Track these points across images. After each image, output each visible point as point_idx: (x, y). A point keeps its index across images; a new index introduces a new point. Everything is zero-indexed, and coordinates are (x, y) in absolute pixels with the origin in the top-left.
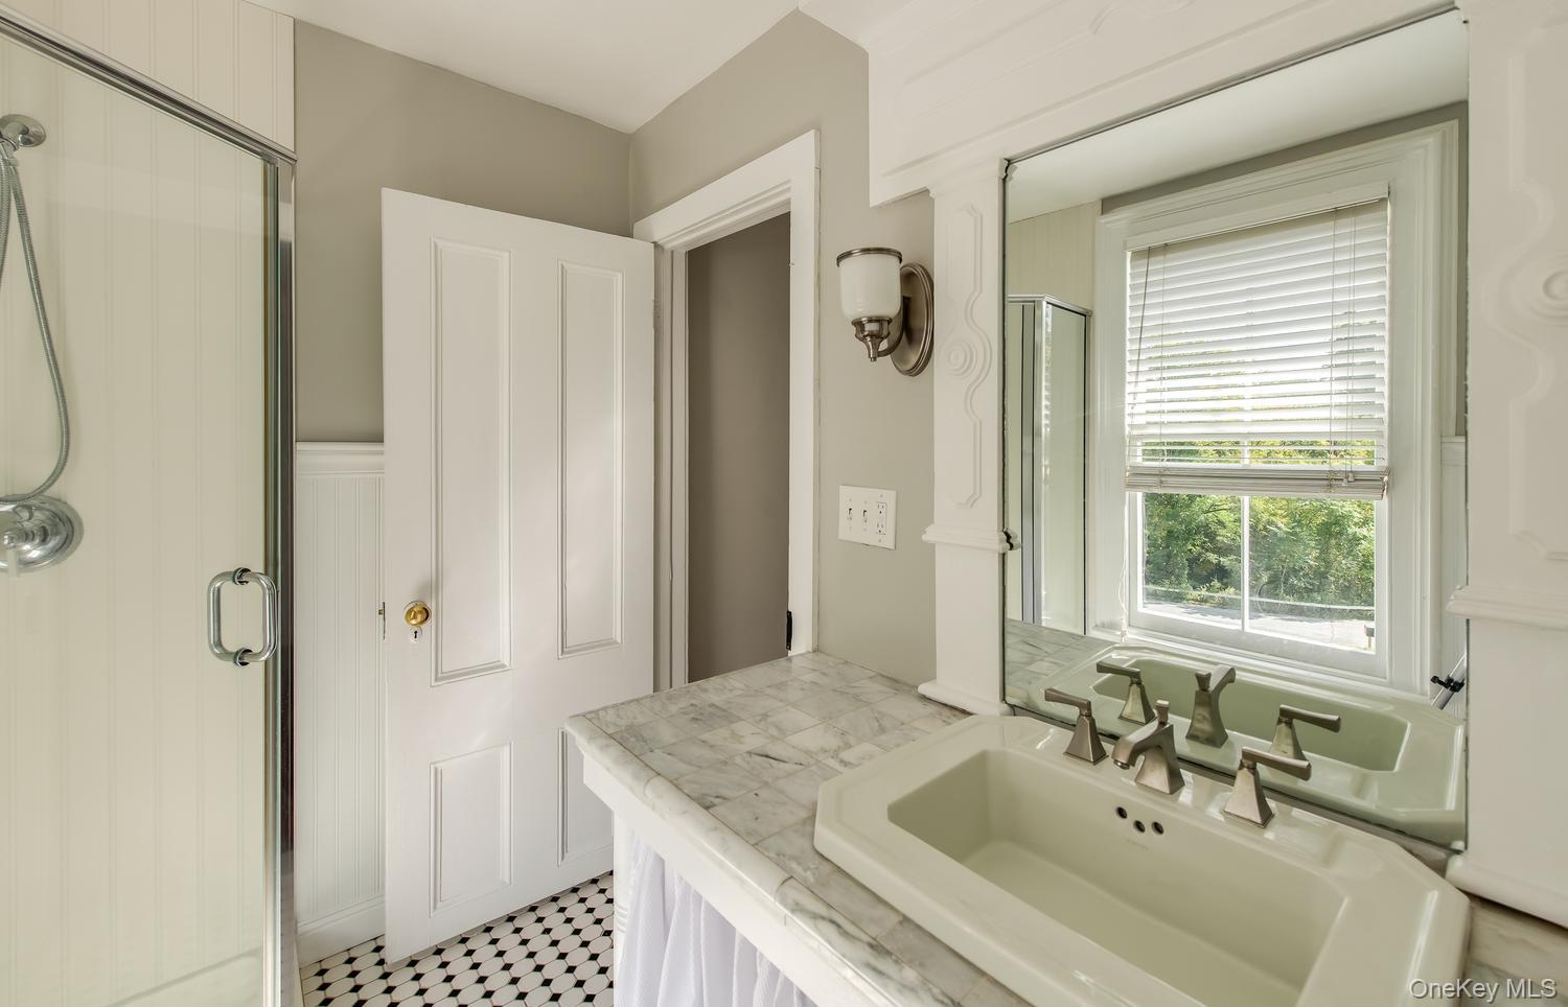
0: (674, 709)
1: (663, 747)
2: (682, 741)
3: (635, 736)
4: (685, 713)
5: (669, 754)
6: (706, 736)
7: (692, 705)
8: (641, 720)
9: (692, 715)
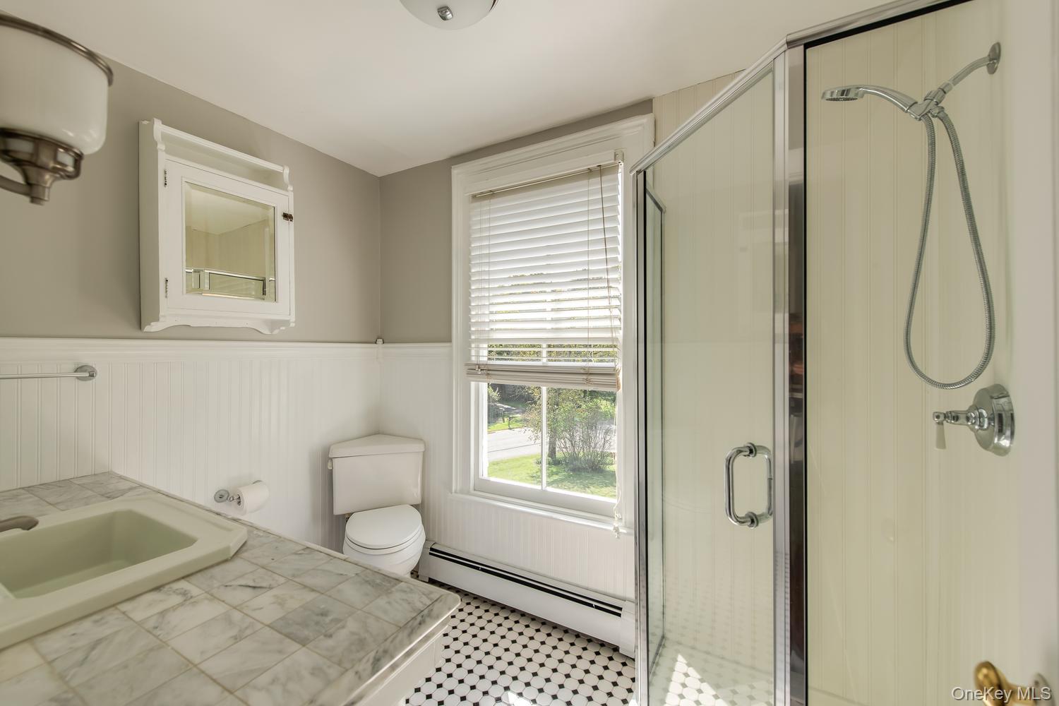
0: (352, 625)
1: (347, 580)
2: (333, 588)
3: (377, 584)
4: (337, 621)
5: (342, 574)
6: (310, 596)
7: (331, 636)
8: (382, 602)
9: (328, 619)
